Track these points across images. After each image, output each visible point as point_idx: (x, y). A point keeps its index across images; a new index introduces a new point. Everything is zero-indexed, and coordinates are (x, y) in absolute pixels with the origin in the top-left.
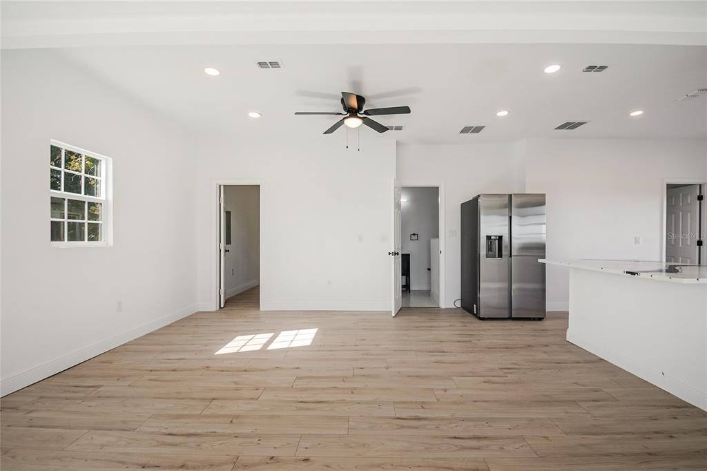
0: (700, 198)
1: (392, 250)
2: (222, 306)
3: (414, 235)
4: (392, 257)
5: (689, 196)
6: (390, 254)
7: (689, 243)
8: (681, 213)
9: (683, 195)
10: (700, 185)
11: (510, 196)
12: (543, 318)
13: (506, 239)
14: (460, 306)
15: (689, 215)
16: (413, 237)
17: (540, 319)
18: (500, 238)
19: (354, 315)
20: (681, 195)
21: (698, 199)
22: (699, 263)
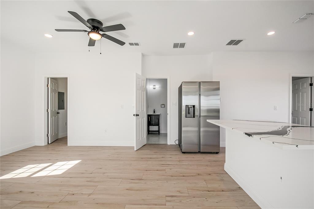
0: (311, 85)
1: (135, 113)
2: (49, 143)
3: (163, 105)
4: (135, 117)
5: (305, 83)
6: (134, 115)
7: (305, 110)
8: (301, 93)
9: (302, 84)
10: (311, 78)
11: (200, 82)
12: (218, 153)
13: (197, 107)
14: (178, 144)
15: (305, 94)
16: (162, 106)
17: (217, 153)
18: (194, 106)
19: (114, 149)
20: (301, 83)
21: (310, 85)
22: (311, 125)
